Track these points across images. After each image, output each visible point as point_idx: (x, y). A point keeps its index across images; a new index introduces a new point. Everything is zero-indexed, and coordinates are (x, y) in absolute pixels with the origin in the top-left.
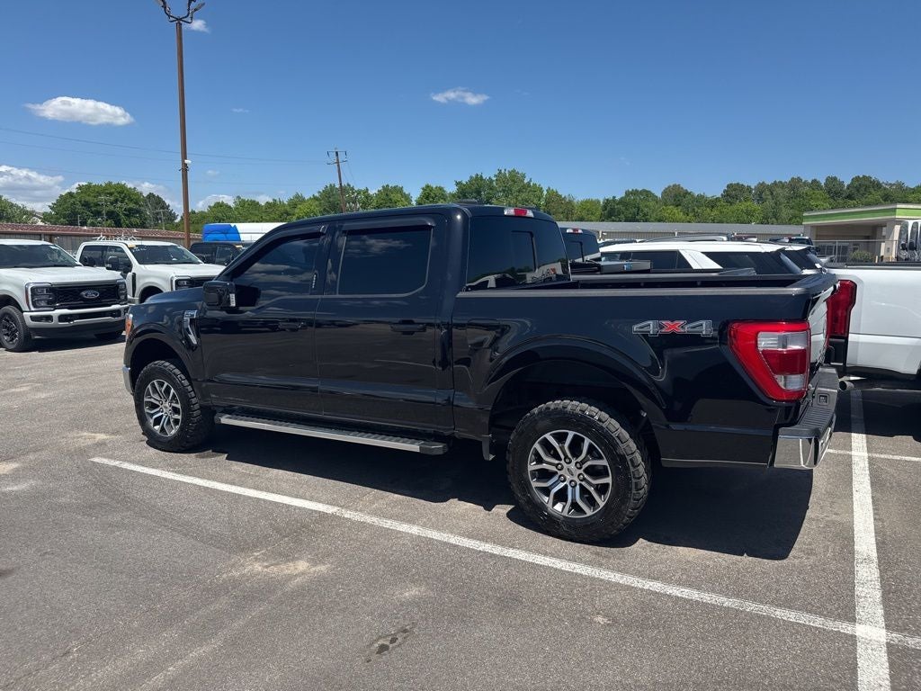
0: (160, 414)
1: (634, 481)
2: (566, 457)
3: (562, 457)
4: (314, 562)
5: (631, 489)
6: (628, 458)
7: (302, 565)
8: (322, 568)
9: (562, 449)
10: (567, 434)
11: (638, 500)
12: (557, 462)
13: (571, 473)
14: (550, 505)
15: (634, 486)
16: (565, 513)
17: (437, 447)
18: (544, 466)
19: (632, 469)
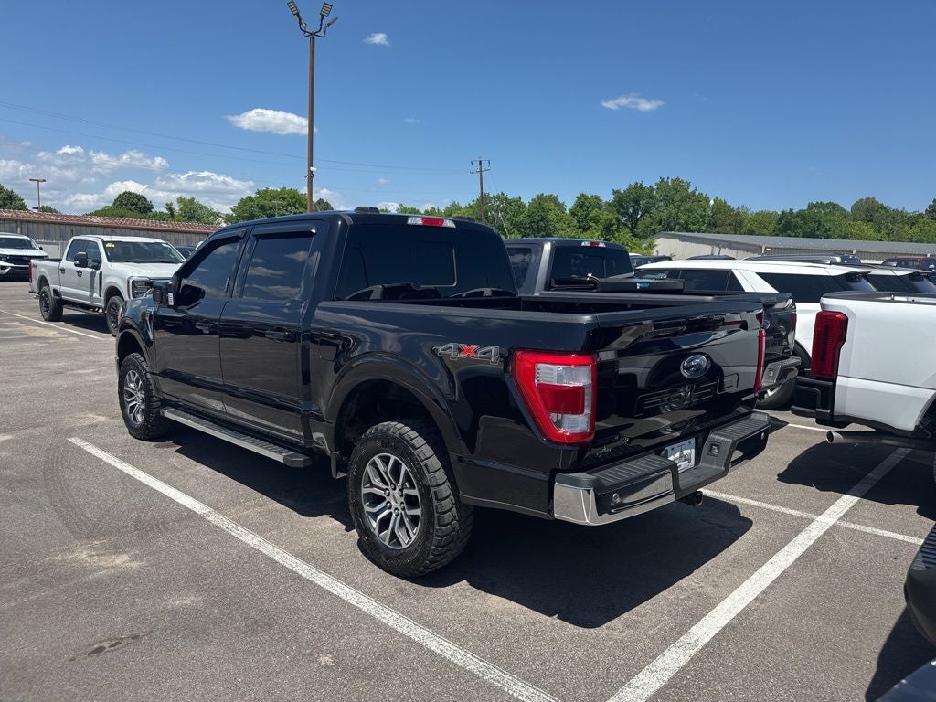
0: (134, 403)
1: (437, 515)
2: (392, 483)
3: (389, 483)
4: (134, 558)
5: (433, 524)
6: (433, 490)
7: (121, 560)
8: (135, 565)
9: (386, 473)
10: (389, 458)
11: (442, 537)
12: (385, 487)
13: (395, 500)
14: (376, 532)
15: (436, 522)
16: (387, 543)
17: (300, 459)
18: (375, 490)
19: (435, 503)
